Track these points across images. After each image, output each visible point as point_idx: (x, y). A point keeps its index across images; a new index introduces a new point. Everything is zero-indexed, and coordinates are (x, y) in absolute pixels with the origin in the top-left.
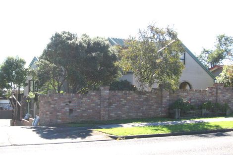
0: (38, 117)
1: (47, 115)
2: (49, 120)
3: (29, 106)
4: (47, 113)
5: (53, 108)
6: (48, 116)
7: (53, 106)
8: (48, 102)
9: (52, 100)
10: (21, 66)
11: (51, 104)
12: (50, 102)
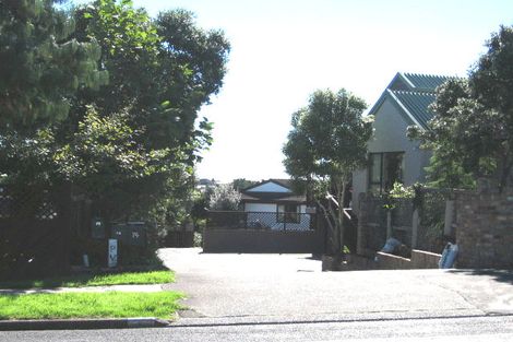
0: (454, 248)
1: (484, 241)
2: (492, 254)
3: (389, 219)
4: (487, 236)
5: (503, 223)
6: (486, 245)
7: (501, 218)
8: (489, 208)
9: (503, 204)
10: (352, 116)
11: (498, 214)
12: (494, 208)
